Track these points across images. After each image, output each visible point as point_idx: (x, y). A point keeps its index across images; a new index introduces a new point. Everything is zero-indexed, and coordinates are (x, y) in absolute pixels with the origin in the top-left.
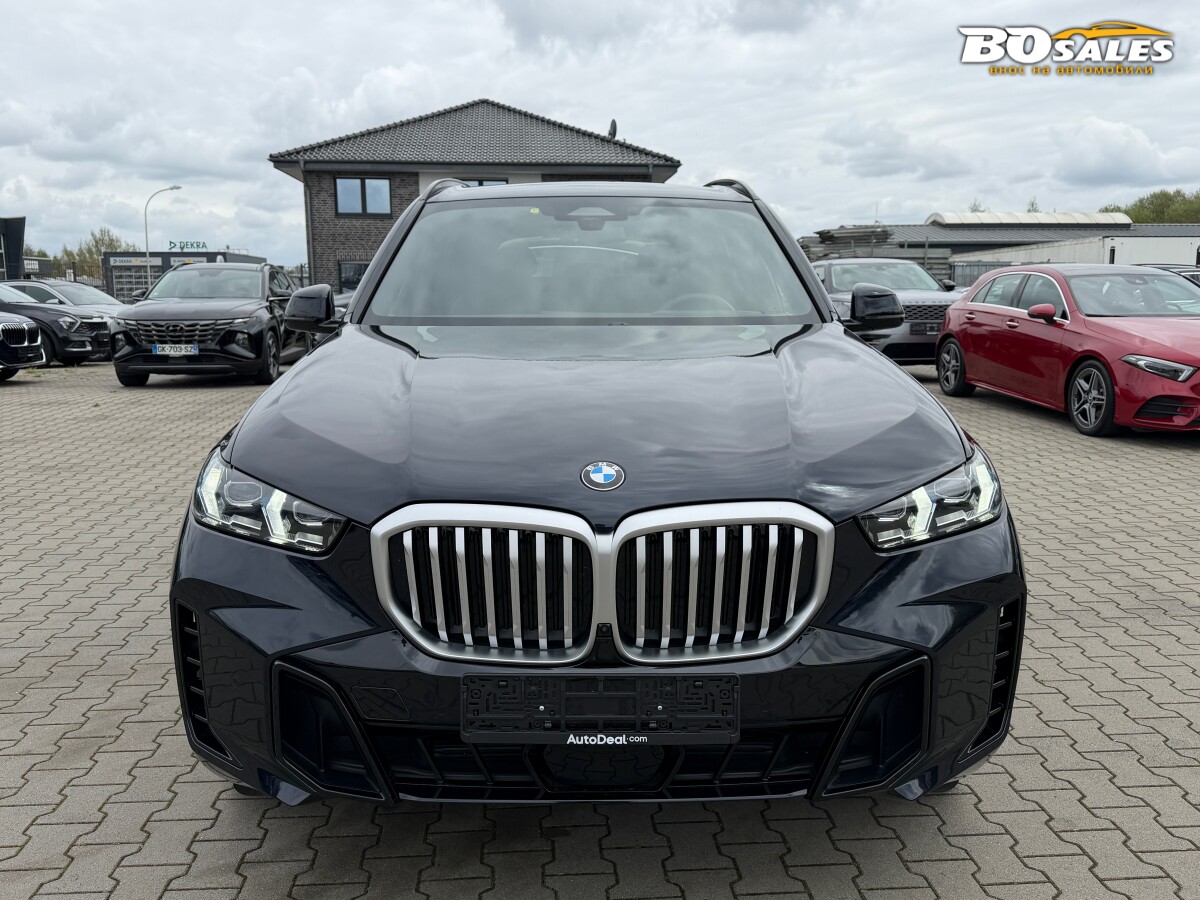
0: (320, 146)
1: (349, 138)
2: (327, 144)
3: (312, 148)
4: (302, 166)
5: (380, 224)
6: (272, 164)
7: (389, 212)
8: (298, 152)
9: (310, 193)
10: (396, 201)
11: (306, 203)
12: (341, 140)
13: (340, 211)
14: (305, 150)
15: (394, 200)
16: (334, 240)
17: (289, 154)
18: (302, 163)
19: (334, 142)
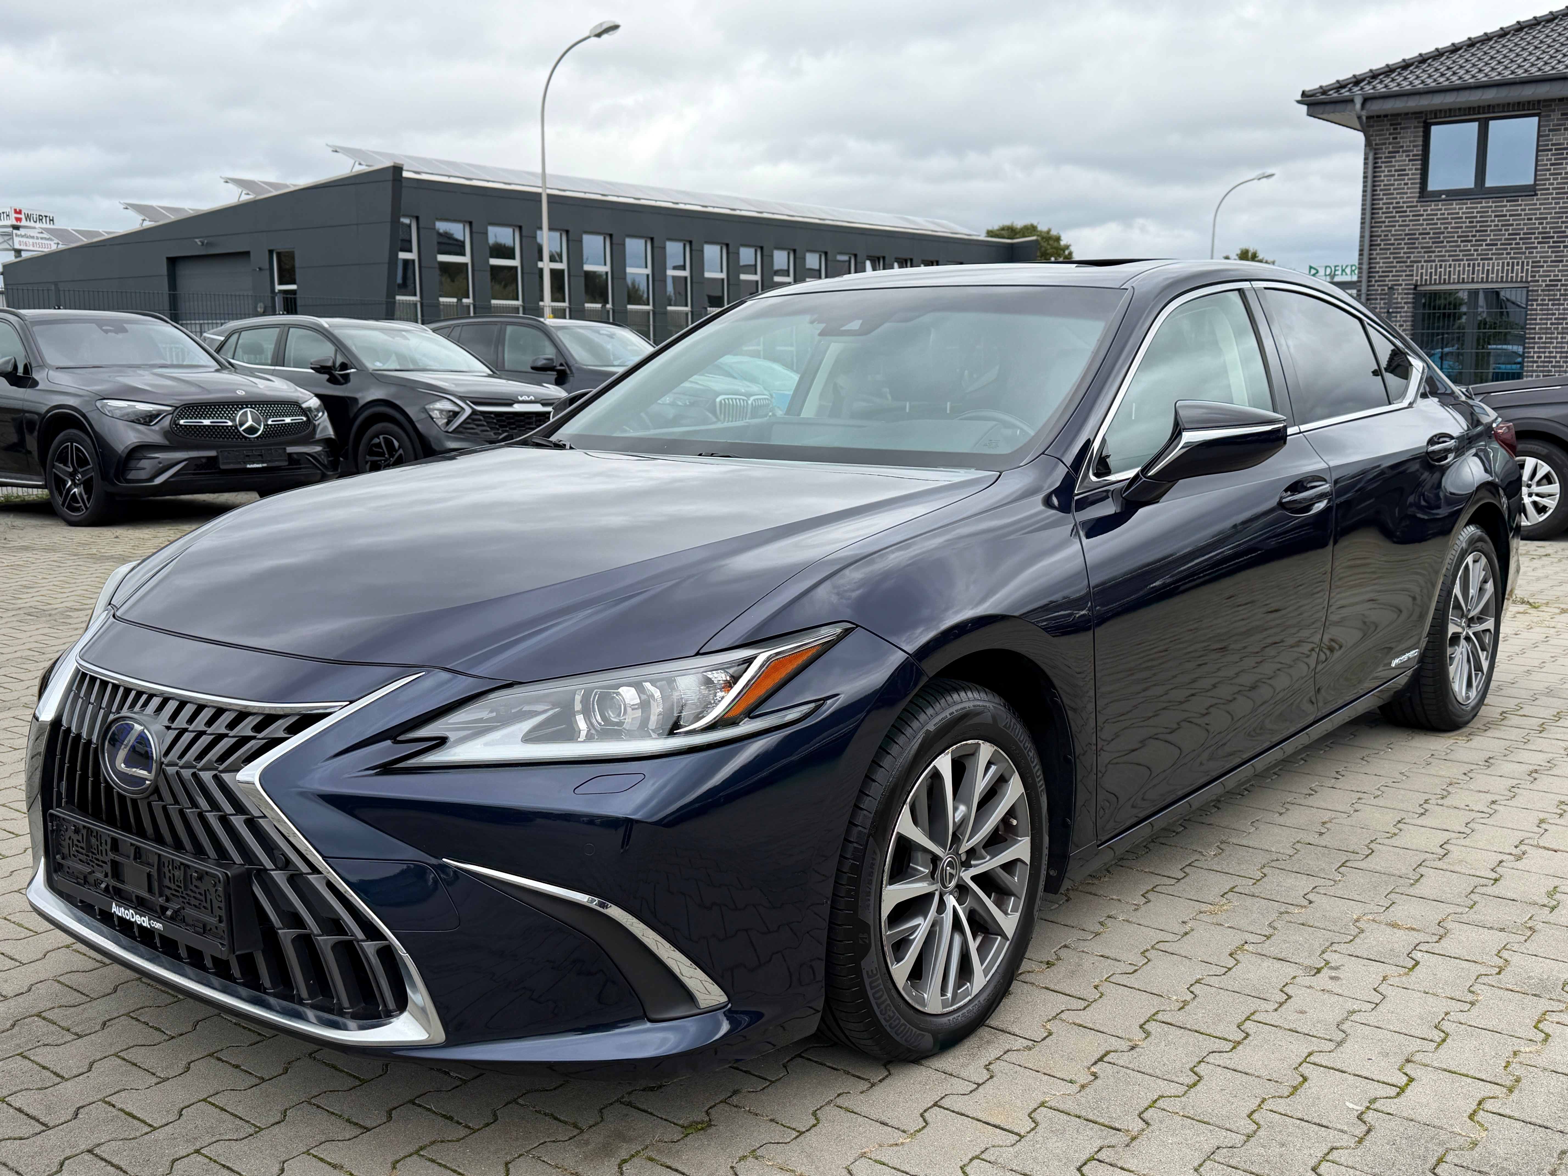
0: (1406, 65)
1: (1471, 43)
2: (1423, 59)
3: (1389, 71)
4: (1358, 106)
5: (1507, 207)
6: (1304, 108)
7: (1532, 182)
8: (1357, 81)
9: (1375, 158)
10: (1549, 157)
11: (1365, 177)
12: (1455, 49)
13: (1431, 187)
14: (1374, 75)
15: (1544, 158)
16: (1411, 245)
17: (1340, 86)
18: (1358, 102)
19: (1439, 54)
